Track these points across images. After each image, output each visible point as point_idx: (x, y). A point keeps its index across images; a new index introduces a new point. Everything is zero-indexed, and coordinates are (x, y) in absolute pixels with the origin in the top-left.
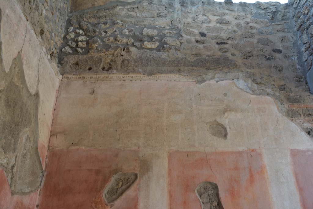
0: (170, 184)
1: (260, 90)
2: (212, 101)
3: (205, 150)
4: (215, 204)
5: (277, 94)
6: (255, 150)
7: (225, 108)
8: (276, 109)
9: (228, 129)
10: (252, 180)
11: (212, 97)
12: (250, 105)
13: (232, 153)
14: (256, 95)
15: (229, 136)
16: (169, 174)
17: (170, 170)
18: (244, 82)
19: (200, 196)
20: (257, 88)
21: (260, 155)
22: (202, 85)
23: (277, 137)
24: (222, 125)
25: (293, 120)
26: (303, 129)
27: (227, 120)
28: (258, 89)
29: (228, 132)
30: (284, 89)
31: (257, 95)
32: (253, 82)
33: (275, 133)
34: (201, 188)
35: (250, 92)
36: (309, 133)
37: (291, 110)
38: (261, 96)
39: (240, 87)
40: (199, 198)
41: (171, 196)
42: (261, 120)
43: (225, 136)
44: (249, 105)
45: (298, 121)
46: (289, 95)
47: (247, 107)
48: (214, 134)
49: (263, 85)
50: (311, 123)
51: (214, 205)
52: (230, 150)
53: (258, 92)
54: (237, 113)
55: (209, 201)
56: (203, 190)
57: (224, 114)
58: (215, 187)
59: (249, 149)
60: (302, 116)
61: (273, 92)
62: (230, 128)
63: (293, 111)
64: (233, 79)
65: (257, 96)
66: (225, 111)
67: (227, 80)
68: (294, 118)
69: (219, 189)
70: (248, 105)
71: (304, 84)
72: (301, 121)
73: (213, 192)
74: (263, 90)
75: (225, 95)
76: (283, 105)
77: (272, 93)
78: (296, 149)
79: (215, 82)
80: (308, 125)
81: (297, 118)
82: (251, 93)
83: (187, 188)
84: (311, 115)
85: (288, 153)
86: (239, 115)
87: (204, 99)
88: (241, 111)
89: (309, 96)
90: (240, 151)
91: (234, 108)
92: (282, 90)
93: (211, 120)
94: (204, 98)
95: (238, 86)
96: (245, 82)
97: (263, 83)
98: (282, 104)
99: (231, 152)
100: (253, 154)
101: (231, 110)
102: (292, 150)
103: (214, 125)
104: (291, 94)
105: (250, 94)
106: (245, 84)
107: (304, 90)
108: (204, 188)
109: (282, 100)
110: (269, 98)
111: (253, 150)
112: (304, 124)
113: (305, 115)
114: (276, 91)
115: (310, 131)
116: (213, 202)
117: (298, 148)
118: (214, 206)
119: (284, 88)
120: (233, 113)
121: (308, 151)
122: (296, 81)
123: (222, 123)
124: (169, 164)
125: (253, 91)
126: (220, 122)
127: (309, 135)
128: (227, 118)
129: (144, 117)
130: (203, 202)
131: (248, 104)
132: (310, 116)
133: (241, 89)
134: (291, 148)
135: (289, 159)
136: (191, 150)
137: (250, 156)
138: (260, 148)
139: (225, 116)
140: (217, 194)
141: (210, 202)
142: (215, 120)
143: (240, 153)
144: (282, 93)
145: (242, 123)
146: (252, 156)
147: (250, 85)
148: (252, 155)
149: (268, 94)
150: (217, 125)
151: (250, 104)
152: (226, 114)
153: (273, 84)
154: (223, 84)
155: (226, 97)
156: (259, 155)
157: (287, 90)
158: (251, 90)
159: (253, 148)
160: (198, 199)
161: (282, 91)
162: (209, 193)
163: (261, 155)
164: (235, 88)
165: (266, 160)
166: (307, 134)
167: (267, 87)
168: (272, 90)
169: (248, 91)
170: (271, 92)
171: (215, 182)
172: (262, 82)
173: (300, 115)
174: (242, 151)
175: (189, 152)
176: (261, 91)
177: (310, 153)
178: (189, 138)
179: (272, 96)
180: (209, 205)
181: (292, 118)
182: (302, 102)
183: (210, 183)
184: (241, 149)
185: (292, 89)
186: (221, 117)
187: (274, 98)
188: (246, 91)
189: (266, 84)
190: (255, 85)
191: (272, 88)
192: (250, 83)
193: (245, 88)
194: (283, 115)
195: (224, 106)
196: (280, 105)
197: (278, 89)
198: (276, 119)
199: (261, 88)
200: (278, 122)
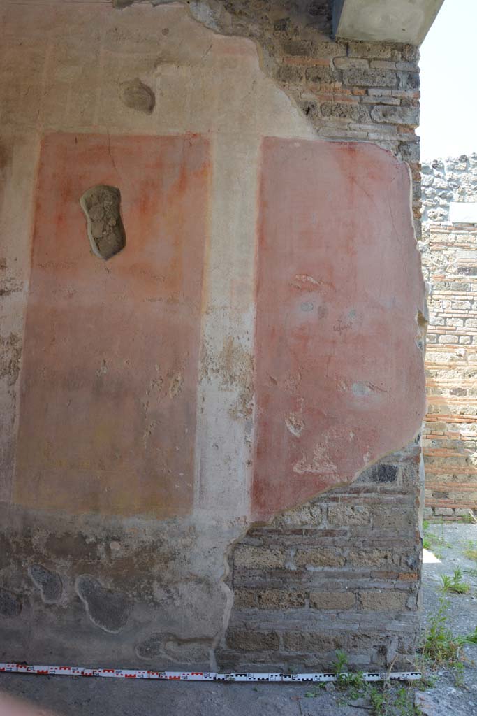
0: (39, 188)
2: (138, 42)
3: (108, 132)
4: (112, 222)
5: (268, 35)
6: (200, 136)
7: (160, 56)
8: (257, 64)
9: (157, 97)
10: (182, 186)
11: (139, 36)
12: (209, 53)
13: (157, 138)
14: (226, 35)
15: (156, 109)
16: (40, 171)
17: (42, 164)
18: (208, 8)
19: (89, 208)
20: (230, 23)
21: (207, 143)
22: (124, 10)
23: (245, 114)
24: (149, 88)
25: (284, 86)
26: (299, 103)
27: (159, 79)
28: (232, 25)
29: (157, 101)
30: (283, 28)
32: (226, 9)
33: (243, 107)
34: (92, 196)
35: (216, 28)
36: (308, 111)
37: (287, 66)
38: (234, 37)
39: (199, 18)
40: (86, 212)
41: (38, 207)
42: (223, 81)
43: (151, 108)
44: (207, 52)
45: (294, 88)
46: (290, 39)
47: (202, 57)
48: (131, 105)
49: (245, 18)
50: (316, 95)
51: (110, 224)
52: (154, 133)
53: (230, 29)
54: (180, 67)
55: (103, 218)
56: (94, 199)
57: (155, 67)
58: (117, 195)
59: (189, 132)
60: (304, 79)
61: (260, 31)
62: (162, 94)
63: (289, 69)
64: (188, 3)
65: (227, 37)
66: (159, 62)
67: (175, 3)
68: (287, 83)
69: (122, 199)
70: (205, 53)
71: (325, 18)
72: (298, 88)
73: (111, 203)
74: (241, 25)
75: (166, 31)
76: (272, 57)
77: (257, 34)
78: (274, 137)
79: (152, 5)
80: (309, 97)
81: (292, 84)
82: (218, 30)
83: (68, 193)
84: (320, 78)
85: (259, 143)
86: (184, 71)
87: (125, 38)
88: (189, 63)
89: (327, 42)
90: (172, 135)
91: (177, 57)
92: (280, 30)
93: (129, 79)
94: (124, 36)
95: (194, 15)
96: (211, 8)
97: (246, 14)
98: (271, 54)
99: (154, 137)
100: (194, 141)
101: (171, 61)
102: (266, 138)
103: (135, 89)
104: (294, 38)
105: (213, 33)
106: (209, 12)
107: (321, 32)
108: (98, 197)
109: (274, 48)
110: (249, 43)
111: (195, 135)
112: (303, 95)
113: (310, 79)
114: (267, 30)
115: (311, 107)
116: (108, 219)
117: (278, 135)
118: (110, 226)
119: (285, 26)
120: (173, 66)
121: (295, 141)
122: (311, 13)
123: (150, 85)
124: (42, 154)
125: (222, 27)
126: (145, 83)
127: (307, 114)
128: (159, 74)
129: (8, 69)
130: (92, 219)
132: (318, 80)
133: (199, 22)
134: (265, 135)
135: (257, 153)
136: (84, 130)
138: (209, 131)
139: (156, 72)
140: (118, 208)
141: (105, 218)
142: (137, 79)
143: (171, 140)
144: (278, 35)
145: (186, 86)
146: (191, 145)
147: (218, 15)
148: (192, 143)
149: (251, 35)
150: (140, 88)
152: (159, 69)
153: (266, 17)
154: (166, 10)
155: (165, 37)
156: (205, 143)
157: (290, 29)
158: (218, 25)
159: (197, 131)
160: (84, 213)
161: (280, 32)
162: (105, 205)
164: (186, 18)
165: (215, 153)
166: (302, 113)
167: (253, 20)
168: (261, 27)
169: (211, 27)
170: (256, 30)
171: (116, 187)
172: (246, 11)
173: (301, 78)
174: (175, 135)
175: (79, 134)
176: (238, 27)
177: (297, 145)
178: (84, 110)
179: (257, 38)
180: (102, 224)
181: (284, 83)
182: (311, 53)
183: (109, 188)
184: (173, 131)
185: (299, 29)
186: (148, 73)
187: (258, 43)
188: (208, 26)
189: (252, 14)
190: (228, 15)
191: (260, 24)
192: (219, 11)
193: (208, 22)
194: (268, 76)
195: (159, 52)
196: (267, 56)
197: (273, 27)
198: (253, 81)
199: (238, 23)
200: (254, 88)
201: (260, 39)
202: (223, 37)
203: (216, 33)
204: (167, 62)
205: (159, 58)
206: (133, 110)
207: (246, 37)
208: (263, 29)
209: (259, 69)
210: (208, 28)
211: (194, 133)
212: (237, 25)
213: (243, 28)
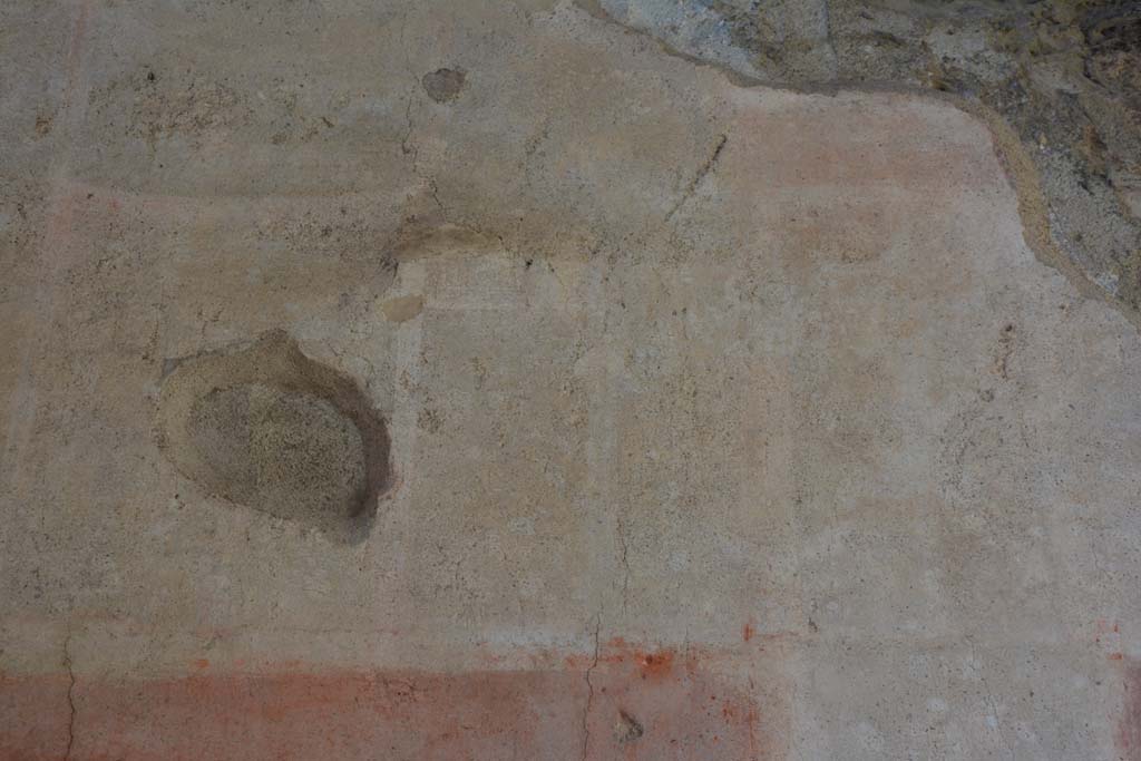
1: (858, 38)
2: (280, 139)
3: (67, 661)
5: (1051, 79)
6: (691, 665)
7: (414, 211)
8: (1012, 230)
9: (403, 434)
11: (290, 108)
12: (709, 185)
13: (400, 689)
14: (799, 90)
15: (394, 509)
20: (821, 29)
21: (744, 715)
23: (974, 522)
24: (350, 387)
27: (410, 336)
28: (830, 37)
29: (402, 458)
31: (812, 86)
33: (955, 482)
35: (741, 59)
38: (846, 96)
39: (638, 15)
42: (810, 332)
43: (361, 506)
44: (696, 182)
47: (667, 207)
48: (233, 486)
52: (385, 655)
53: (825, 60)
54: (542, 263)
57: (390, 265)
59: (619, 642)
61: (1003, 58)
62: (430, 420)
65: (808, 98)
70: (684, 185)
74: (885, 39)
75: (447, 83)
76: (1099, 190)
77: (987, 74)
82: (749, 70)
86: (566, 288)
87: (200, 123)
88: (591, 242)
90: (507, 666)
91: (520, 212)
92: (1122, 46)
93: (222, 336)
94: (200, 110)
98: (1092, 177)
99: (384, 679)
100: (651, 701)
101: (480, 233)
103: (256, 390)
105: (724, 81)
109: (1098, 143)
110: (944, 118)
111: (657, 665)
114: (1041, 52)
120: (498, 261)
123: (354, 366)
125: (772, 54)
126: (325, 357)
128: (415, 306)
131: (688, 172)
133: (638, 31)
137: (621, 727)
138: (748, 633)
139: (393, 294)
142: (277, 339)
144: (1114, 73)
145: (580, 368)
146: (635, 728)
148: (641, 719)
149: (948, 85)
150: (290, 387)
151: (710, 179)
152: (412, 274)
155: (443, 110)
156: (729, 715)
158: (747, 44)
159: (671, 635)
161: (1122, 55)
163: (751, 719)
164: (564, 20)
167: (950, 10)
168: (1005, 40)
169: (711, 53)
170: (977, 59)
174: (526, 666)
176: (869, 49)
179: (987, 99)
186: (345, 299)
187: (1002, 123)
188: (693, 52)
191: (1003, 26)
193: (686, 31)
194: (1091, 293)
195: (414, 190)
196: (1066, 186)
197: (1076, 36)
198: (998, 325)
199: (865, 27)
200: (1014, 365)
201: (1010, 97)
202: (791, 98)
203: (746, 82)
204: (456, 237)
205: (411, 220)
206: (241, 515)
207: (922, 92)
208: (1015, 49)
209: (1030, 256)
210: (698, 61)
211: (653, 650)
212: (867, 38)
213: (897, 52)
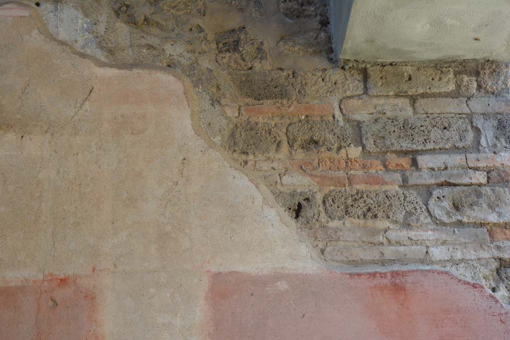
1: (140, 46)
5: (205, 63)
6: (74, 282)
8: (188, 122)
12: (87, 105)
14: (119, 67)
18: (80, 15)
20: (128, 42)
21: (91, 297)
23: (169, 228)
25: (246, 163)
26: (278, 195)
28: (131, 46)
30: (235, 46)
32: (118, 15)
33: (163, 214)
35: (101, 55)
36: (298, 211)
37: (249, 123)
38: (135, 71)
39: (63, 35)
44: (83, 104)
45: (266, 166)
46: (251, 68)
47: (72, 114)
49: (155, 30)
50: (311, 175)
53: (129, 55)
54: (27, 137)
59: (51, 275)
60: (285, 146)
61: (189, 55)
63: (251, 128)
64: (38, 4)
65: (123, 72)
67: (9, 6)
68: (251, 157)
70: (78, 105)
71: (315, 23)
72: (275, 165)
74: (150, 47)
76: (217, 106)
77: (184, 61)
78: (232, 273)
80: (298, 182)
81: (260, 157)
82: (103, 59)
84: (316, 143)
85: (201, 287)
86: (36, 146)
88: (45, 128)
89: (324, 70)
90: (13, 284)
91: (19, 116)
92: (228, 50)
95: (52, 29)
96: (86, 15)
97: (158, 23)
98: (215, 101)
100: (60, 294)
102: (217, 275)
104: (257, 66)
105: (92, 65)
106: (81, 21)
107: (311, 50)
109: (218, 88)
110: (167, 80)
111: (63, 282)
112: (286, 179)
113: (296, 145)
114: (202, 52)
115: (304, 203)
117: (240, 268)
119: (237, 43)
120: (11, 136)
121: (278, 277)
122: (286, 15)
125: (111, 52)
127: (297, 217)
131: (80, 101)
132: (312, 146)
133: (62, 43)
134: (214, 269)
135: (200, 311)
137: (51, 303)
138: (94, 269)
144: (225, 61)
145: (41, 176)
146: (55, 304)
147: (101, 28)
148: (58, 300)
151: (87, 103)
153: (199, 28)
156: (86, 297)
157: (247, 49)
158: (102, 48)
159: (69, 271)
161: (228, 54)
163: (93, 298)
164: (35, 39)
165: (110, 318)
166: (288, 217)
167: (173, 35)
168: (190, 48)
169: (89, 52)
170: (181, 55)
172: (157, 18)
173: (279, 145)
174: (19, 284)
176: (144, 51)
177: (283, 286)
179: (183, 71)
181: (244, 157)
182: (294, 94)
184: (14, 277)
185: (266, 46)
187: (187, 81)
188: (82, 51)
189: (171, 24)
190: (123, 29)
191: (189, 42)
192: (103, 19)
193: (81, 42)
194: (212, 145)
196: (206, 104)
197: (214, 46)
198: (181, 158)
199: (143, 42)
200: (185, 172)
201: (191, 72)
202: (116, 71)
203: (102, 65)
207: (161, 69)
208: (193, 52)
209: (193, 132)
210: (83, 56)
211: (62, 276)
212: (144, 46)
213: (154, 52)
